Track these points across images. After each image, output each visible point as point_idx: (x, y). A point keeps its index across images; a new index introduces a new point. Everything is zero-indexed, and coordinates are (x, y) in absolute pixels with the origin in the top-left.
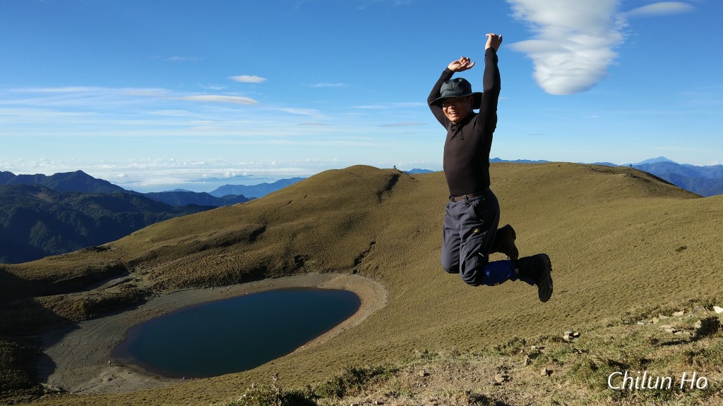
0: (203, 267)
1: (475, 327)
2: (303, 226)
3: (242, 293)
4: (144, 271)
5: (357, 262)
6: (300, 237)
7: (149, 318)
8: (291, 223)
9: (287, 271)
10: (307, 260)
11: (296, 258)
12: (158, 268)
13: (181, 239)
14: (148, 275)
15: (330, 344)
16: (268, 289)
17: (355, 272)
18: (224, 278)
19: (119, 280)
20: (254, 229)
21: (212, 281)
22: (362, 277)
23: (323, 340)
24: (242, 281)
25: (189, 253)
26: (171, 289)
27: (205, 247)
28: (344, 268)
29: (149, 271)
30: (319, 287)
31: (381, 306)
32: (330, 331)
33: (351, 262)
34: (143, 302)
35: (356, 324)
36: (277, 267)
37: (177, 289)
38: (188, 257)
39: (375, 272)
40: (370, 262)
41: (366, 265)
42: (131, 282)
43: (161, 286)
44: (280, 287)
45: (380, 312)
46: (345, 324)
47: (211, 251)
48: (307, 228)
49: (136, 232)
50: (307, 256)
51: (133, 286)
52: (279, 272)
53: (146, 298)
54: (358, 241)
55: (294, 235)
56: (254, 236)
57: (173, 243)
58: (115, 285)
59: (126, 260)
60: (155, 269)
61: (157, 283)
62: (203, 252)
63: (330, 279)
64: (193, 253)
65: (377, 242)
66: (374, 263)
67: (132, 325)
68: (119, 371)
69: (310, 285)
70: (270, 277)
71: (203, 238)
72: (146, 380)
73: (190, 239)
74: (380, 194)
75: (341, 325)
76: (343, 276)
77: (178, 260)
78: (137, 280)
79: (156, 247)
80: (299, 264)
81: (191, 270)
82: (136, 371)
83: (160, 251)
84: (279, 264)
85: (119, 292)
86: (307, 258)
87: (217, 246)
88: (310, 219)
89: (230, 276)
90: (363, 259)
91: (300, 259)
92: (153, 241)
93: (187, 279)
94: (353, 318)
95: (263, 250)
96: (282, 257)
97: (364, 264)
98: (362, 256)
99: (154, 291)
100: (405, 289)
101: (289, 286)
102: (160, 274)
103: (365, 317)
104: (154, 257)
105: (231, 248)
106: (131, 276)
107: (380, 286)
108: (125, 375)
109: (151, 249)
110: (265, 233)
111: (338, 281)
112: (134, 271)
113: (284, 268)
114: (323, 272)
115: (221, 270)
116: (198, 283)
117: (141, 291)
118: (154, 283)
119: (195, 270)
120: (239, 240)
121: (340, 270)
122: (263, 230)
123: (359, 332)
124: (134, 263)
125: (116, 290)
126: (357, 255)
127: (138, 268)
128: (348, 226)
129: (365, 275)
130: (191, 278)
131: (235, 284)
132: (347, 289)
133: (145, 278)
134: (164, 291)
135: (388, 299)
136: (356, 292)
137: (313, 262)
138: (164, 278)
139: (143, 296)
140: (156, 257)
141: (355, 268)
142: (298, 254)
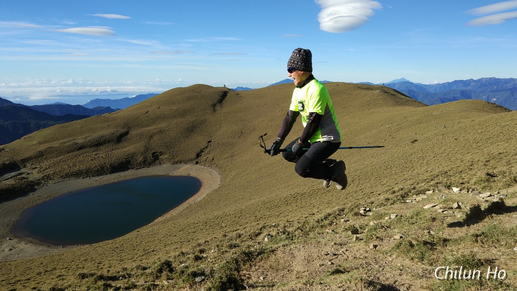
0: (81, 162)
1: (282, 199)
2: (158, 130)
3: (112, 181)
4: (34, 166)
5: (198, 155)
6: (155, 138)
7: (39, 202)
8: (148, 128)
9: (146, 163)
10: (161, 155)
11: (153, 154)
12: (45, 164)
13: (62, 141)
14: (37, 170)
15: (180, 215)
16: (133, 177)
17: (197, 163)
18: (98, 170)
19: (13, 174)
20: (120, 133)
21: (88, 173)
22: (202, 167)
23: (174, 212)
24: (111, 173)
25: (69, 152)
26: (56, 179)
27: (81, 147)
28: (189, 161)
29: (37, 166)
30: (171, 174)
31: (216, 186)
32: (180, 206)
33: (194, 156)
34: (33, 190)
35: (199, 200)
36: (139, 161)
37: (61, 180)
38: (68, 155)
39: (212, 163)
40: (208, 155)
41: (205, 158)
42: (23, 176)
43: (48, 178)
44: (141, 175)
45: (216, 191)
46: (191, 201)
47: (86, 150)
48: (161, 132)
49: (25, 137)
51: (25, 178)
52: (141, 165)
53: (36, 187)
54: (199, 140)
55: (151, 137)
56: (120, 138)
57: (56, 144)
58: (11, 178)
59: (18, 158)
60: (42, 165)
61: (45, 176)
62: (81, 151)
63: (179, 168)
64: (72, 151)
65: (213, 141)
66: (210, 156)
67: (26, 207)
68: (18, 243)
69: (164, 173)
70: (133, 168)
71: (80, 140)
72: (40, 248)
73: (69, 141)
74: (214, 105)
75: (187, 201)
76: (188, 166)
77: (60, 158)
78: (28, 174)
79: (42, 147)
80: (155, 158)
81: (71, 164)
82: (31, 242)
83: (45, 151)
84: (140, 159)
85: (14, 183)
86: (161, 153)
87: (91, 146)
88: (162, 125)
89: (102, 168)
90: (203, 154)
91: (156, 154)
92: (40, 143)
93: (68, 171)
94: (196, 195)
95: (127, 149)
96: (142, 154)
97: (203, 158)
98: (202, 151)
99: (42, 181)
100: (233, 173)
101: (149, 174)
102: (47, 169)
103: (205, 195)
104: (41, 155)
105: (102, 147)
106: (23, 170)
107: (215, 173)
108: (22, 245)
109: (38, 150)
110: (129, 136)
111: (185, 170)
112: (25, 166)
113: (144, 162)
114: (173, 164)
115: (96, 164)
116: (78, 174)
117: (32, 182)
118: (42, 175)
119: (74, 165)
120: (109, 142)
121: (186, 162)
122: (127, 133)
123: (201, 205)
124: (25, 161)
125: (11, 182)
126: (199, 150)
127: (28, 165)
128: (191, 129)
129: (204, 165)
130: (72, 171)
131: (106, 174)
132: (192, 175)
133: (35, 171)
134: (50, 182)
135: (221, 181)
136: (198, 177)
137: (166, 156)
138: (50, 171)
139: (34, 185)
140: (42, 155)
141: (197, 160)
142: (154, 151)
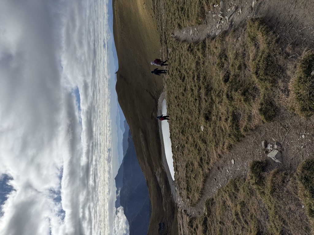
2: (140, 115)
4: (155, 169)
8: (139, 119)
10: (153, 115)
14: (157, 168)
17: (158, 100)
28: (157, 103)
33: (154, 100)
38: (151, 155)
39: (158, 93)
40: (154, 93)
41: (155, 95)
42: (159, 174)
47: (149, 147)
48: (141, 113)
54: (146, 96)
57: (146, 159)
59: (151, 174)
62: (150, 150)
64: (149, 153)
65: (147, 89)
66: (155, 93)
73: (145, 153)
77: (152, 158)
78: (158, 172)
79: (147, 164)
85: (162, 179)
87: (147, 145)
88: (138, 112)
90: (153, 95)
92: (145, 164)
95: (149, 130)
96: (152, 124)
102: (157, 164)
104: (150, 165)
105: (148, 140)
107: (163, 93)
115: (156, 145)
118: (160, 167)
119: (156, 154)
126: (151, 97)
127: (155, 171)
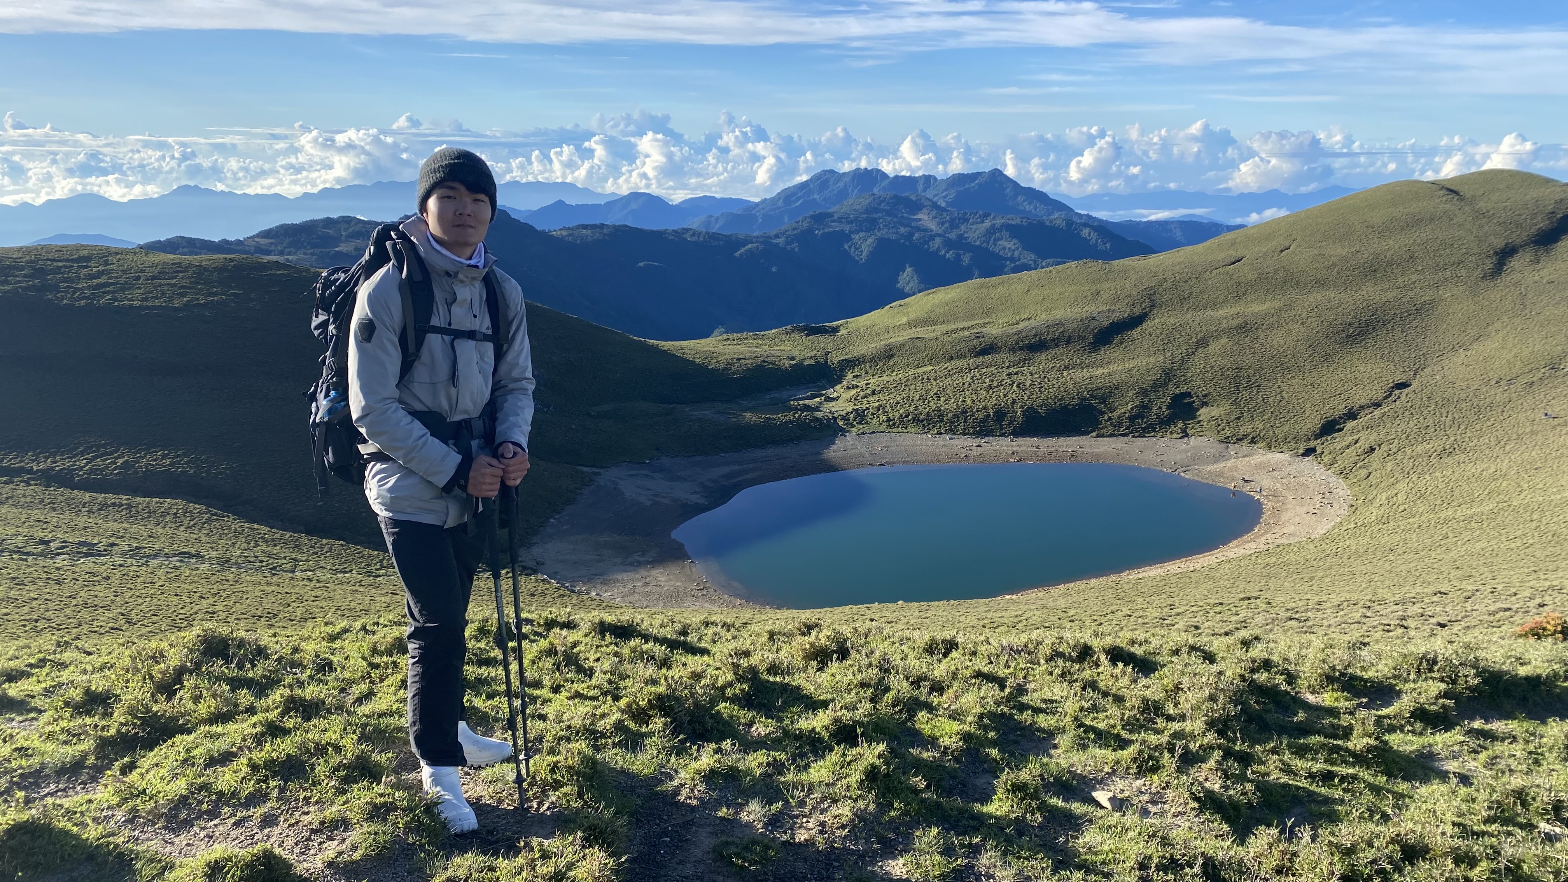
2: (1234, 323)
3: (1004, 459)
4: (854, 382)
6: (1214, 347)
8: (1208, 314)
9: (1137, 424)
11: (1177, 398)
12: (879, 381)
13: (954, 326)
14: (854, 392)
17: (1309, 452)
18: (985, 420)
20: (1115, 317)
21: (955, 422)
22: (1317, 468)
25: (952, 358)
27: (989, 349)
29: (860, 384)
36: (1117, 413)
37: (882, 428)
38: (946, 365)
39: (1359, 461)
40: (1364, 434)
43: (859, 417)
47: (998, 357)
50: (1205, 396)
52: (1119, 425)
54: (1365, 376)
55: (1203, 343)
56: (1106, 335)
57: (936, 332)
59: (838, 357)
60: (874, 380)
61: (857, 410)
62: (979, 359)
63: (1236, 458)
64: (961, 356)
66: (1368, 439)
70: (1090, 432)
71: (996, 329)
73: (971, 327)
74: (1507, 252)
76: (1270, 457)
77: (923, 369)
78: (827, 400)
79: (903, 337)
80: (1177, 414)
83: (902, 345)
84: (1125, 407)
86: (1206, 401)
87: (1013, 350)
88: (1261, 307)
89: (1000, 415)
91: (1186, 400)
95: (1109, 369)
97: (1340, 439)
98: (1352, 415)
102: (874, 393)
104: (887, 356)
105: (1043, 355)
110: (1136, 331)
114: (1224, 441)
115: (989, 401)
116: (929, 422)
117: (818, 420)
118: (852, 409)
120: (1069, 341)
122: (1136, 322)
124: (848, 366)
127: (848, 376)
128: (1358, 332)
129: (1329, 466)
130: (921, 409)
131: (1001, 435)
133: (846, 396)
134: (856, 429)
138: (875, 401)
139: (812, 430)
140: (892, 356)
141: (1315, 443)
142: (1184, 389)
